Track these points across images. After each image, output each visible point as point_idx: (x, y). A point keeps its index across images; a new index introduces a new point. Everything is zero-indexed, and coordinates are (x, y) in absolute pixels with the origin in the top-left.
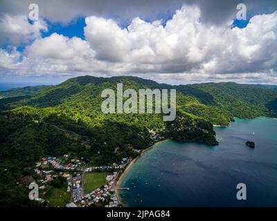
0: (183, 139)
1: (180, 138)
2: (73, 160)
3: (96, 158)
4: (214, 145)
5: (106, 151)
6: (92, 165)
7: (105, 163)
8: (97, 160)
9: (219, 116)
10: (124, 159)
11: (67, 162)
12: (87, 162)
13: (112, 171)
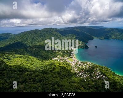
11: (60, 58)
12: (64, 57)
13: (72, 57)
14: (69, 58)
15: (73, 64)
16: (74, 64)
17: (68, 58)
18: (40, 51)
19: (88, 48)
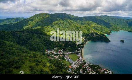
0: (96, 40)
1: (95, 40)
2: (59, 50)
3: (69, 49)
4: (108, 42)
5: (72, 46)
6: (68, 52)
7: (73, 51)
8: (70, 50)
9: (106, 30)
10: (79, 49)
11: (57, 51)
12: (65, 51)
13: (78, 53)
14: (72, 54)
15: (72, 65)
16: (74, 66)
17: (70, 54)
18: (31, 38)
19: (110, 41)
